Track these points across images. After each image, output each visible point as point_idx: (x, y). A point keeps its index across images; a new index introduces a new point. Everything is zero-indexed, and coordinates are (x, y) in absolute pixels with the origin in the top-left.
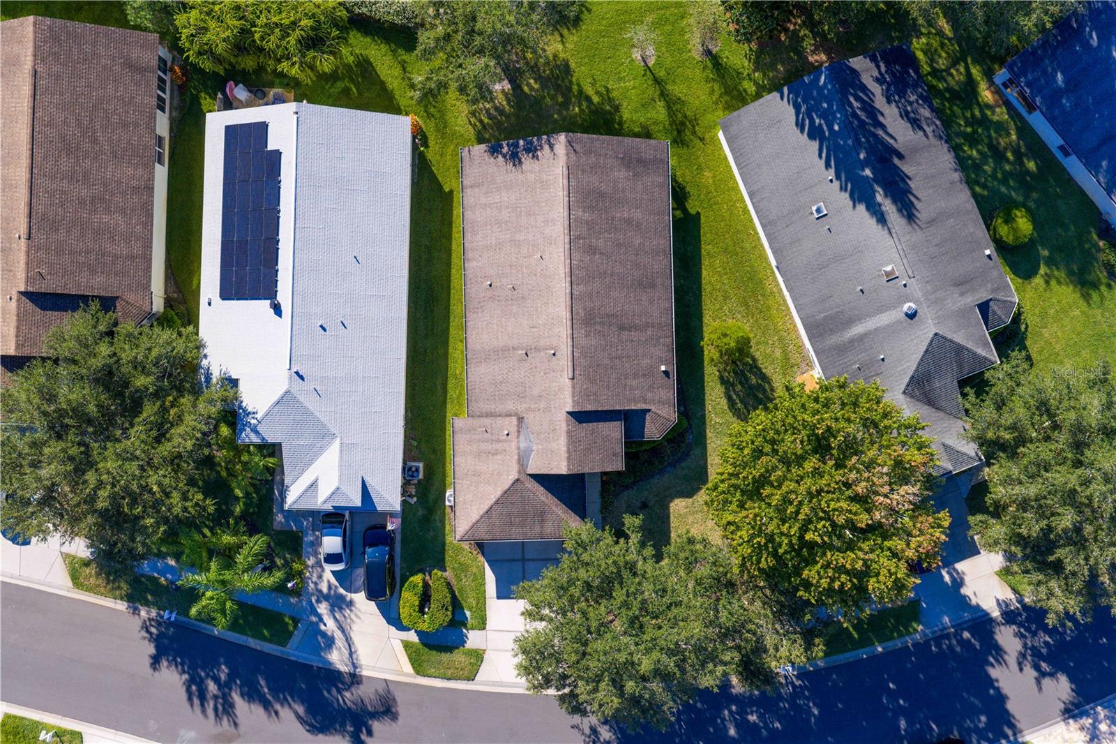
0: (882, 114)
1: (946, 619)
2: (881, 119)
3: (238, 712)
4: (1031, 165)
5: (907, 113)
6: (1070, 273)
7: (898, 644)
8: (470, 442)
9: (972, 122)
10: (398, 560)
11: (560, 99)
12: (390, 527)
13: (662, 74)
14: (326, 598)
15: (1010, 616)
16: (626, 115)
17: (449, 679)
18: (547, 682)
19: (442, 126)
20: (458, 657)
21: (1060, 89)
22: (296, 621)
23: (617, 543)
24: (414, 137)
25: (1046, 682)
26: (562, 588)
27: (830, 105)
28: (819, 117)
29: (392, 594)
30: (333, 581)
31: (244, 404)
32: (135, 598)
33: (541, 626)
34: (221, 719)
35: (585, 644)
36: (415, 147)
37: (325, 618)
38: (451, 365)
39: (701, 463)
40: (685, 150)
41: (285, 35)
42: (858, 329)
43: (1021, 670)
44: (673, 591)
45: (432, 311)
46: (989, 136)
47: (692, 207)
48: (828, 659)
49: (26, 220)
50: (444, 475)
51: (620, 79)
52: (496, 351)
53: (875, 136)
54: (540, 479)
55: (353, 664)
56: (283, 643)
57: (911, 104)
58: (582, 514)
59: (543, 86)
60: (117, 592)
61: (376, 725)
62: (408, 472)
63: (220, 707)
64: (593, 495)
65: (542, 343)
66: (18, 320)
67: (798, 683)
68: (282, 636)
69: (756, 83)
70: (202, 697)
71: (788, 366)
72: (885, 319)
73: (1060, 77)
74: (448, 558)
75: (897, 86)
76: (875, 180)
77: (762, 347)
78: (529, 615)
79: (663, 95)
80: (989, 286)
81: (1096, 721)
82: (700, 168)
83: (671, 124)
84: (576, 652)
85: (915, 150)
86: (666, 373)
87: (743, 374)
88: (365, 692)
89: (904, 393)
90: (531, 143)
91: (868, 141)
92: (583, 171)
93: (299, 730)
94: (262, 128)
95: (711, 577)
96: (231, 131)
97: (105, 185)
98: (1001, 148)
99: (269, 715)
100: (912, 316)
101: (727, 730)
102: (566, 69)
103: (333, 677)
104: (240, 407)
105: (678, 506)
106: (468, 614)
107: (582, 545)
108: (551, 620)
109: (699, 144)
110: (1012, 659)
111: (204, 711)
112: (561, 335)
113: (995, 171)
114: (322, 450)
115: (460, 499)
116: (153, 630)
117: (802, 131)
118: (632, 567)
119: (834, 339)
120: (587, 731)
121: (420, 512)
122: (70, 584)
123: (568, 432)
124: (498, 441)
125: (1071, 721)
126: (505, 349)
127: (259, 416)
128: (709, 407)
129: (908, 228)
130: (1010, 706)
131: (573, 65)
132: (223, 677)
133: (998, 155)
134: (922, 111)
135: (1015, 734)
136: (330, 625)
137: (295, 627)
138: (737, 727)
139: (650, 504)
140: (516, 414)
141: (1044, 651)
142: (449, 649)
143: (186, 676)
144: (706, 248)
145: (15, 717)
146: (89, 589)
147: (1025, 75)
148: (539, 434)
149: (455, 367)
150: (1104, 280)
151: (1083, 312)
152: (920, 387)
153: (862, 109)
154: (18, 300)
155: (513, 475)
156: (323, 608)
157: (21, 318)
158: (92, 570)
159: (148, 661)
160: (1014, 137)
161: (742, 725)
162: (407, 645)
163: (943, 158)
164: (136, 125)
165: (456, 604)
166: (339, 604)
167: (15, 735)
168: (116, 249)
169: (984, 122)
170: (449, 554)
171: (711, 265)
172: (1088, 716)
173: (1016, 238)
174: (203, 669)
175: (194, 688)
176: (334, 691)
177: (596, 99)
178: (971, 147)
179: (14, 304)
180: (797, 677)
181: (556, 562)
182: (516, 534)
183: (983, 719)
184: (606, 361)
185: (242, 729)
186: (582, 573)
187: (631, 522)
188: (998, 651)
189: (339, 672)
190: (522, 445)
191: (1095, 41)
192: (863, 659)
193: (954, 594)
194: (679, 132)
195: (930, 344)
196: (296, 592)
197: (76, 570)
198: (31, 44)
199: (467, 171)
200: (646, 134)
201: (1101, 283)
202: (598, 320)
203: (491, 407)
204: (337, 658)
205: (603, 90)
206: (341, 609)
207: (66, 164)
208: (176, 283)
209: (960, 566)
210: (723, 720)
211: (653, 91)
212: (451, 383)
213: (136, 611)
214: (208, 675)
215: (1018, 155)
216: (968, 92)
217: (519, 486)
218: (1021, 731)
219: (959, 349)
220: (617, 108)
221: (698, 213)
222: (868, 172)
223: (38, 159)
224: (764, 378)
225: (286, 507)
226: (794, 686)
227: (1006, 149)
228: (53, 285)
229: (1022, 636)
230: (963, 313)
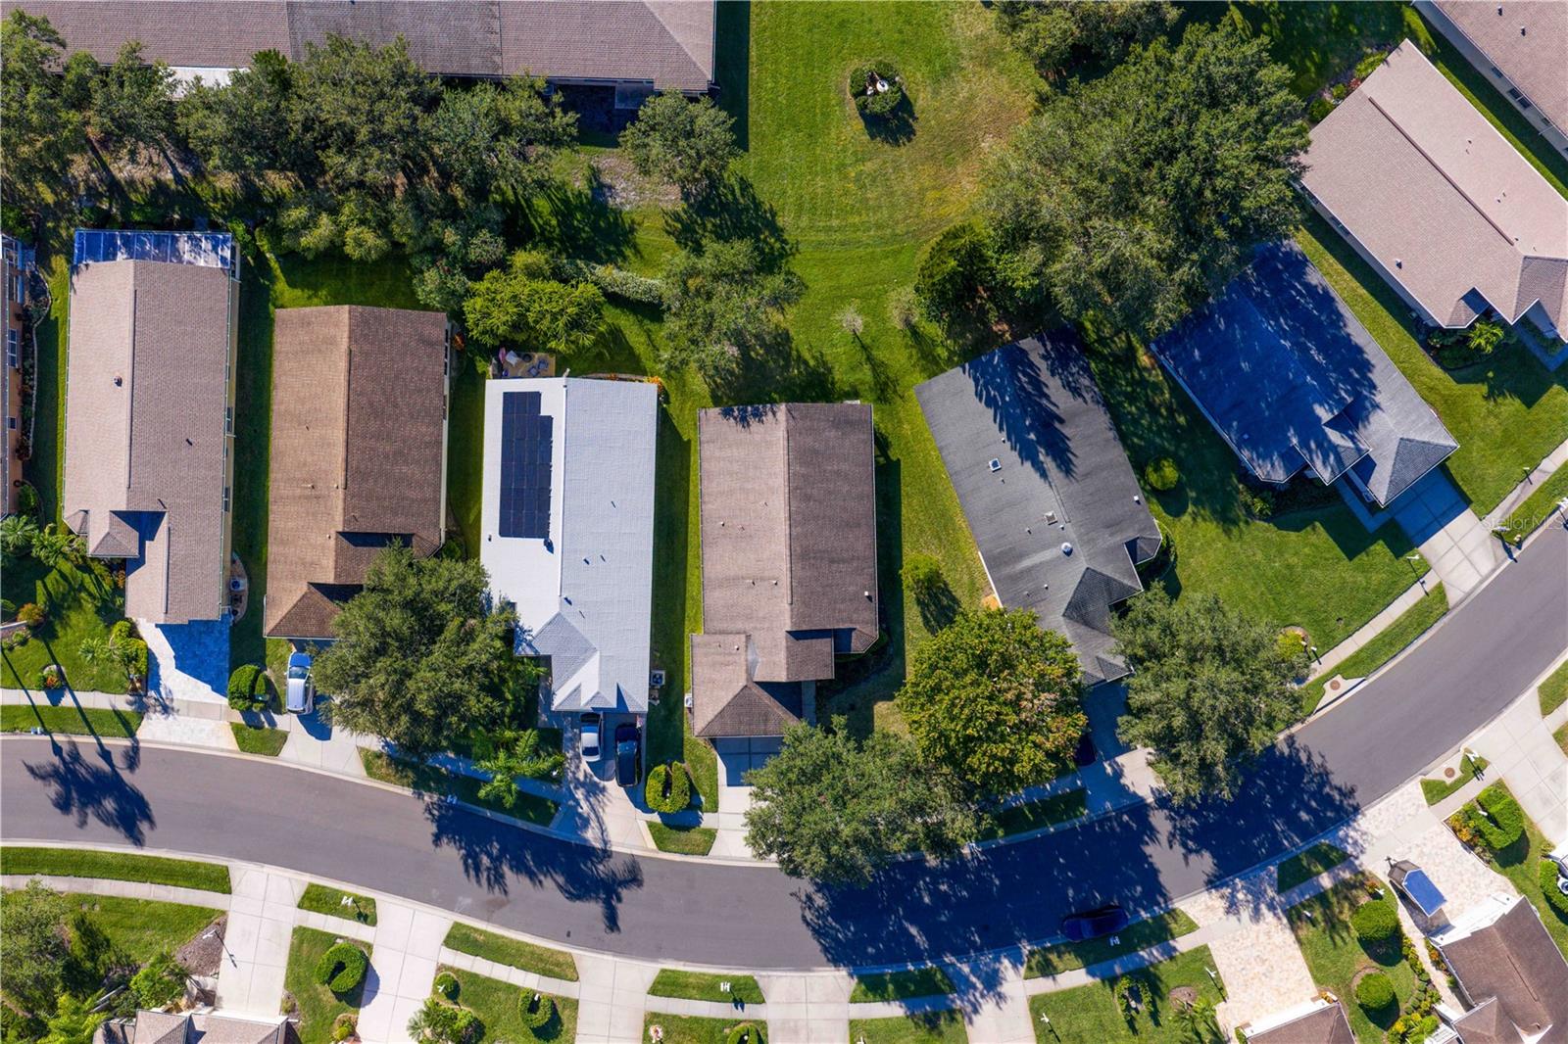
0: (1047, 386)
1: (1108, 805)
2: (1045, 390)
3: (508, 882)
4: (1182, 420)
5: (1069, 383)
6: (1214, 512)
7: (1068, 825)
8: (706, 655)
9: (1133, 383)
10: (643, 754)
11: (782, 363)
12: (638, 725)
13: (868, 341)
14: (583, 785)
15: (1163, 802)
16: (837, 376)
17: (687, 854)
18: (770, 849)
19: (682, 385)
20: (694, 835)
21: (1197, 363)
22: (557, 805)
23: (826, 737)
24: (659, 396)
25: (1193, 857)
26: (782, 773)
27: (1002, 380)
28: (994, 389)
29: (639, 781)
30: (589, 771)
31: (520, 624)
32: (420, 785)
33: (764, 805)
34: (493, 888)
35: (800, 816)
36: (659, 403)
37: (583, 803)
38: (689, 588)
39: (901, 671)
40: (887, 407)
41: (555, 318)
42: (1026, 563)
43: (1171, 847)
44: (870, 775)
45: (673, 543)
46: (1147, 395)
47: (894, 454)
48: (1009, 838)
49: (344, 473)
50: (683, 680)
51: (833, 345)
52: (727, 579)
53: (1040, 405)
54: (762, 685)
55: (604, 840)
56: (546, 824)
57: (1072, 375)
58: (799, 715)
59: (767, 352)
60: (405, 780)
61: (624, 893)
62: (654, 679)
63: (492, 877)
64: (809, 697)
65: (766, 574)
66: (336, 555)
67: (982, 858)
68: (545, 818)
69: (948, 349)
70: (477, 869)
71: (975, 590)
72: (1047, 555)
73: (1197, 353)
74: (686, 752)
75: (1060, 362)
76: (1038, 442)
77: (952, 574)
78: (755, 796)
79: (869, 359)
80: (1137, 526)
81: (1235, 890)
82: (900, 422)
83: (875, 385)
84: (793, 822)
85: (1075, 415)
86: (869, 598)
87: (937, 597)
88: (615, 865)
89: (1064, 615)
90: (758, 409)
91: (1033, 409)
92: (800, 433)
93: (560, 897)
94: (536, 397)
95: (900, 764)
96: (508, 397)
97: (404, 442)
98: (1156, 405)
99: (535, 884)
100: (1069, 553)
101: (921, 898)
102: (786, 337)
103: (587, 852)
104: (517, 626)
105: (881, 708)
106: (703, 799)
107: (798, 739)
108: (772, 800)
109: (899, 401)
110: (1163, 838)
111: (478, 881)
112: (782, 568)
113: (1150, 424)
114: (585, 661)
115: (697, 702)
116: (436, 812)
117: (980, 400)
118: (838, 757)
119: (1007, 571)
120: (804, 898)
121: (663, 713)
122: (365, 773)
123: (787, 648)
124: (730, 654)
125: (1213, 891)
126: (736, 578)
127: (534, 633)
128: (907, 624)
129: (1066, 481)
130: (1162, 879)
131: (792, 333)
132: (495, 852)
133: (1153, 410)
134: (1082, 380)
135: (1166, 902)
136: (585, 808)
137: (557, 810)
138: (931, 895)
139: (858, 706)
140: (745, 632)
141: (1191, 831)
142: (687, 828)
143: (463, 852)
144: (904, 490)
145: (318, 886)
146: (381, 778)
147: (1169, 350)
148: (763, 648)
149: (692, 590)
150: (1243, 518)
151: (1224, 545)
152: (1077, 610)
153: (1029, 383)
154: (336, 539)
155: (742, 683)
156: (579, 794)
157: (339, 553)
158: (384, 761)
159: (431, 838)
160: (1167, 396)
161: (935, 893)
162: (651, 825)
163: (1101, 419)
164: (429, 390)
165: (693, 791)
166: (593, 790)
167: (318, 902)
168: (412, 494)
169: (1143, 383)
170: (687, 748)
171: (910, 504)
172: (1228, 886)
173: (1164, 484)
174: (478, 845)
175: (470, 861)
176: (589, 864)
177: (812, 363)
178: (1131, 406)
179: (332, 542)
180: (982, 853)
181: (778, 753)
182: (745, 732)
183: (1139, 889)
184: (819, 589)
185: (511, 896)
186: (798, 762)
187: (838, 720)
188: (1152, 831)
189: (594, 848)
190: (750, 658)
191: (1222, 326)
192: (1037, 838)
193: (1115, 784)
194: (882, 391)
195: (1083, 576)
196: (558, 780)
197: (370, 761)
198: (347, 329)
199: (704, 428)
200: (855, 394)
201: (1240, 520)
202: (812, 555)
203: (724, 626)
204: (591, 835)
205: (818, 354)
206: (595, 794)
207: (374, 426)
208: (456, 520)
209: (1120, 759)
210: (919, 889)
211: (861, 356)
212: (689, 604)
213: (420, 796)
214: (482, 851)
215: (1170, 409)
216: (1128, 358)
217: (746, 692)
218: (1171, 899)
219: (1108, 581)
220: (830, 370)
221: (899, 460)
222: (1032, 436)
223: (353, 421)
224: (954, 600)
225: (553, 708)
226: (979, 861)
227: (1160, 405)
228: (364, 526)
229: (1172, 819)
230: (1111, 551)
